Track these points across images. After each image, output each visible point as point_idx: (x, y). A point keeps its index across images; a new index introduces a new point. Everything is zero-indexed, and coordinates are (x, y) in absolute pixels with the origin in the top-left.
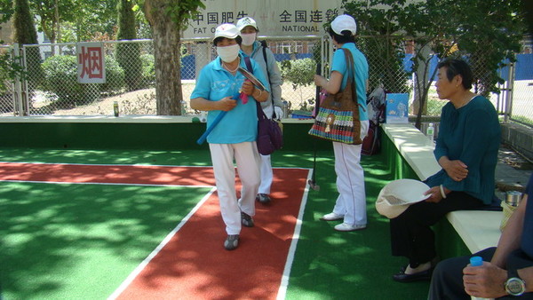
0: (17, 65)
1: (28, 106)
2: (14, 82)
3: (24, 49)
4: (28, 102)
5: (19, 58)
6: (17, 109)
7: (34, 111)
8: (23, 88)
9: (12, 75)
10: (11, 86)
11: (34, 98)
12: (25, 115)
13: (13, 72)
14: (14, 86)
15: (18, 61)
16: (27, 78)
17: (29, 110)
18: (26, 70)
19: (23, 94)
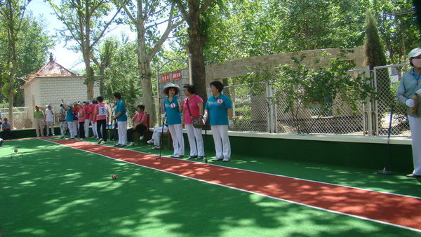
0: (368, 86)
1: (377, 126)
2: (365, 103)
3: (374, 71)
4: (377, 122)
5: (370, 79)
6: (367, 129)
7: (382, 131)
8: (373, 109)
9: (363, 96)
10: (362, 107)
11: (383, 119)
12: (374, 134)
13: (364, 93)
14: (364, 107)
15: (368, 82)
16: (377, 99)
17: (378, 130)
18: (376, 91)
19: (373, 114)
